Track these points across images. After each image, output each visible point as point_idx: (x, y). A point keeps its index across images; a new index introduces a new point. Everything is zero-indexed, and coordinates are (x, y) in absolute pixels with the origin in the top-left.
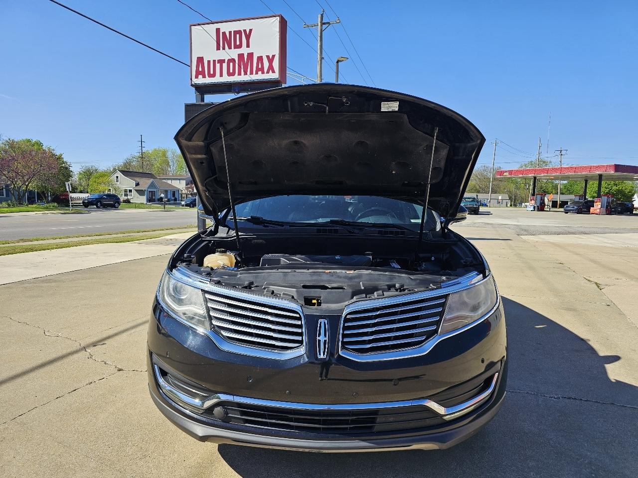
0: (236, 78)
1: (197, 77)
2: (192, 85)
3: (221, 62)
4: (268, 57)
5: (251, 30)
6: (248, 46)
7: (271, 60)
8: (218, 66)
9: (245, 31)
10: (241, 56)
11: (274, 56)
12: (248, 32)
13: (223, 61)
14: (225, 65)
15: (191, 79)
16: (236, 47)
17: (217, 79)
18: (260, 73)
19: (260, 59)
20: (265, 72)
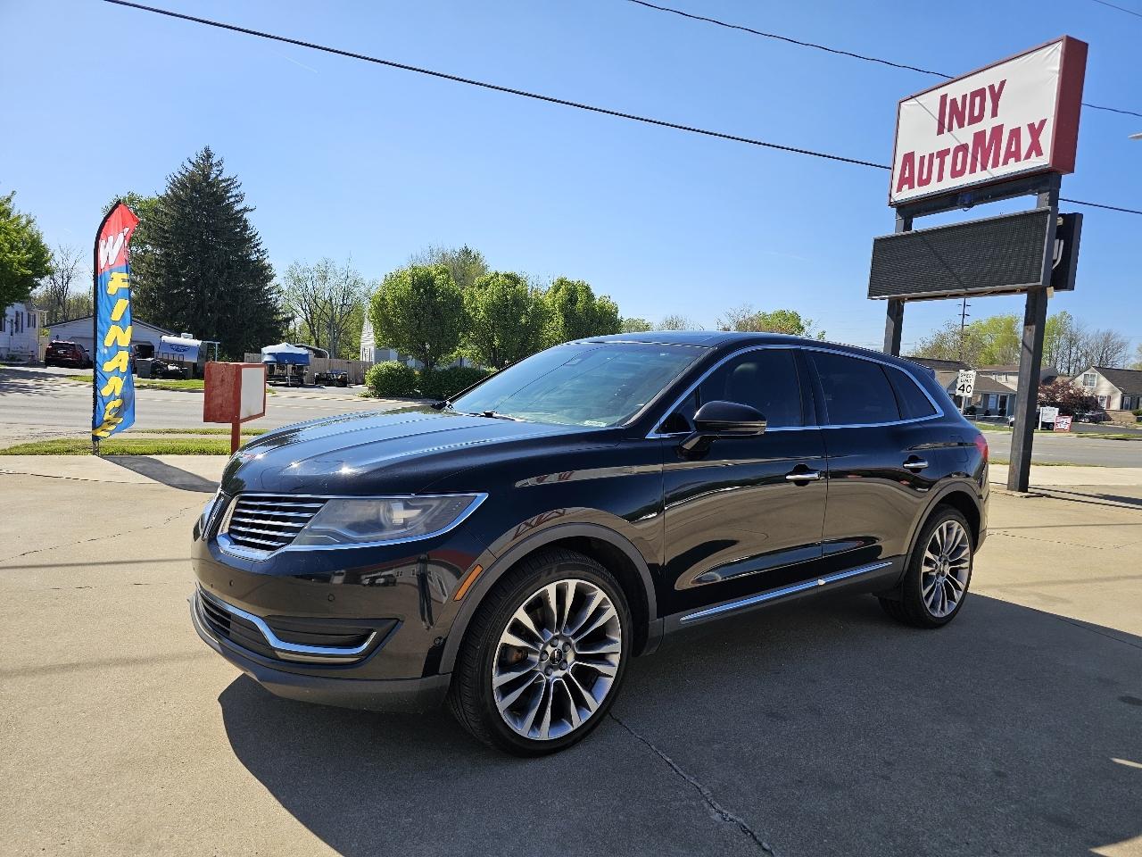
0: (967, 179)
1: (899, 189)
2: (891, 205)
3: (942, 154)
4: (1031, 126)
5: (1003, 83)
6: (994, 114)
7: (1035, 131)
8: (936, 162)
9: (992, 87)
10: (979, 137)
11: (1043, 123)
12: (996, 89)
13: (947, 152)
14: (949, 159)
15: (890, 195)
16: (973, 120)
17: (934, 187)
18: (1012, 160)
19: (1016, 133)
20: (1023, 157)
